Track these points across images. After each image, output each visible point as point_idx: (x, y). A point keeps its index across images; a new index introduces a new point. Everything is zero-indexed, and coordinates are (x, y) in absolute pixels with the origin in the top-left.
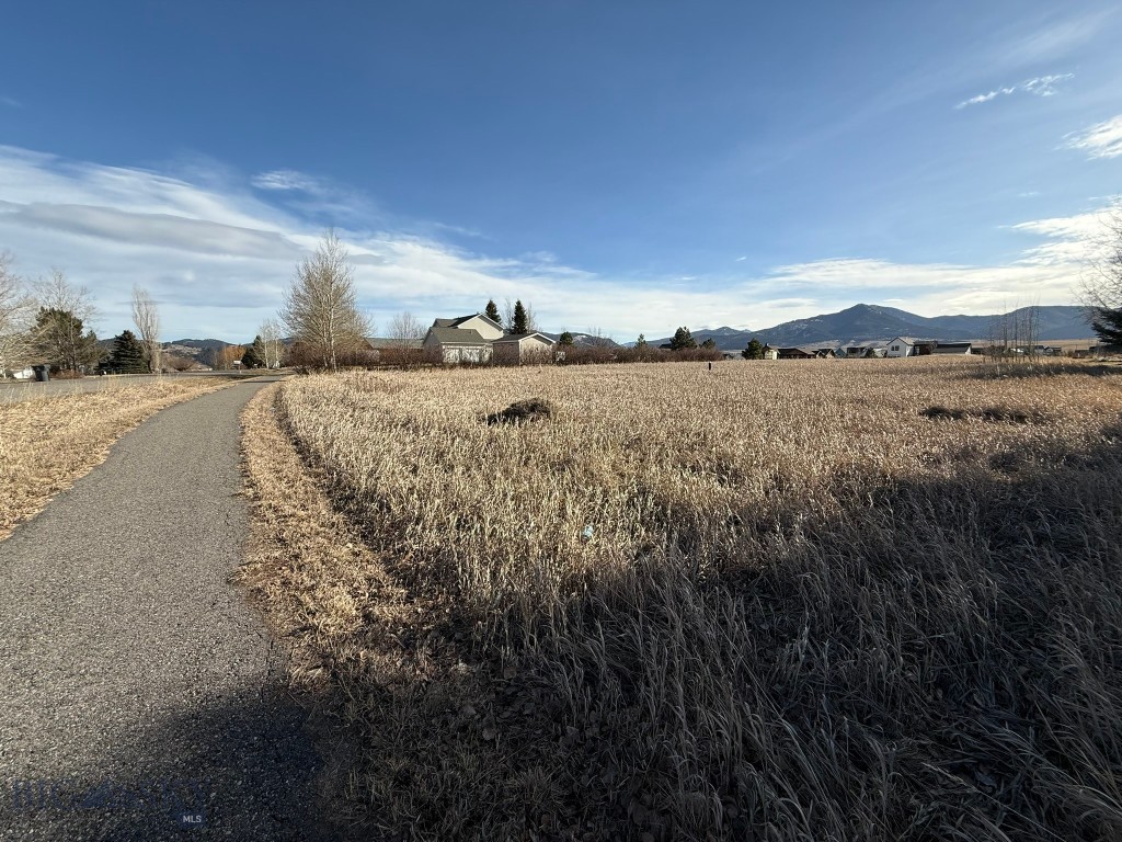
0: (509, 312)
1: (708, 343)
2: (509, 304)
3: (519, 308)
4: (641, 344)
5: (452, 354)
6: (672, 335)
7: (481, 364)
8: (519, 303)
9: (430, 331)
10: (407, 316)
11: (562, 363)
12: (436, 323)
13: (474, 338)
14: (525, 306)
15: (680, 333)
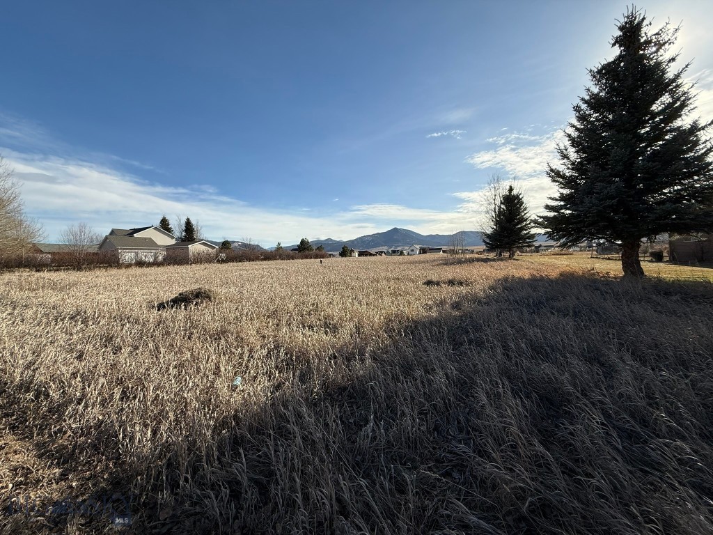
0: (180, 225)
1: (320, 248)
2: (180, 220)
3: (188, 223)
4: (279, 248)
5: (128, 256)
6: (298, 243)
7: (156, 264)
8: (188, 220)
9: (106, 238)
10: (82, 227)
11: (223, 261)
12: (113, 232)
13: (150, 243)
14: (193, 222)
15: (303, 242)
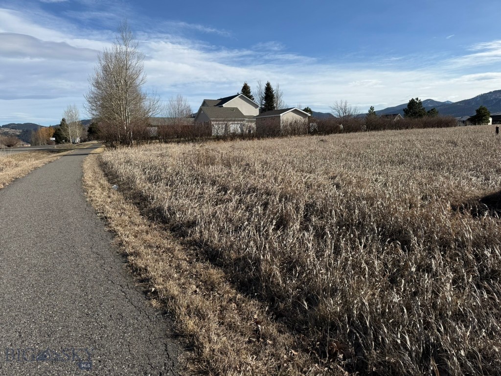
0: (260, 94)
2: (260, 86)
3: (268, 89)
6: (407, 102)
7: (242, 136)
8: (268, 84)
9: (201, 110)
10: (180, 100)
12: (205, 103)
13: (236, 114)
14: (274, 87)
15: (412, 102)
